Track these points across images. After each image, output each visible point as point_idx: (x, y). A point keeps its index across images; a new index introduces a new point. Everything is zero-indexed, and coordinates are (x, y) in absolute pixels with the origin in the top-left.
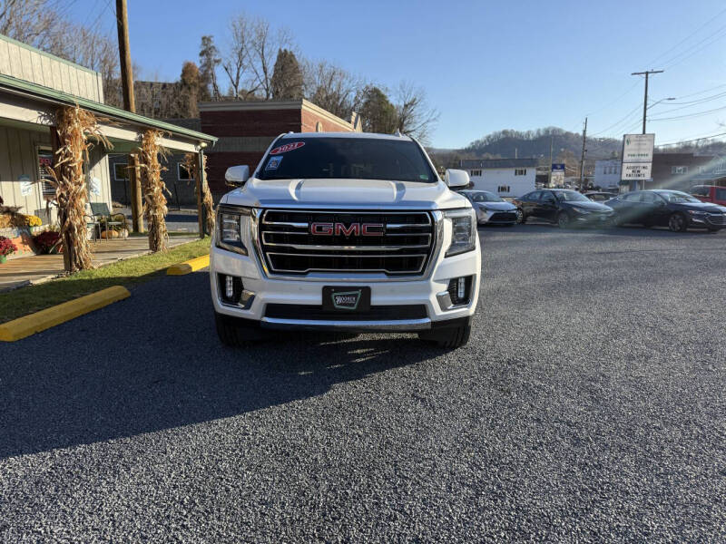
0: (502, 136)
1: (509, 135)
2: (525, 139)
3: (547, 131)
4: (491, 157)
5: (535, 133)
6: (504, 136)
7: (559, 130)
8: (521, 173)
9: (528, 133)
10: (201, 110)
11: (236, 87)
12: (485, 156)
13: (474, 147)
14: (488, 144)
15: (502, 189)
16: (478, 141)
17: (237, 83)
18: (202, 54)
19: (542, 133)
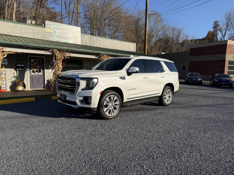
10: (190, 48)
11: (224, 37)
17: (225, 36)
18: (214, 28)
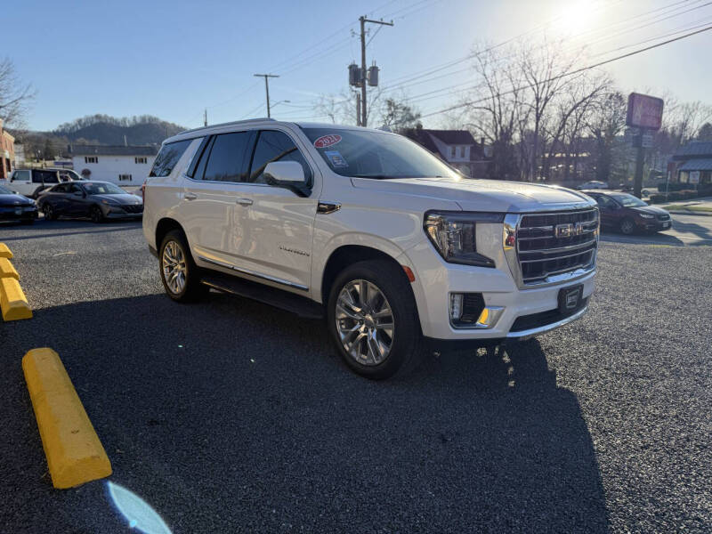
0: (95, 121)
1: (104, 121)
2: (121, 125)
3: (143, 119)
4: (87, 143)
5: (131, 120)
6: (98, 121)
7: (156, 119)
8: (141, 161)
9: (124, 120)
12: (81, 140)
13: (63, 130)
14: (79, 128)
15: (124, 177)
16: (68, 125)
19: (139, 121)
